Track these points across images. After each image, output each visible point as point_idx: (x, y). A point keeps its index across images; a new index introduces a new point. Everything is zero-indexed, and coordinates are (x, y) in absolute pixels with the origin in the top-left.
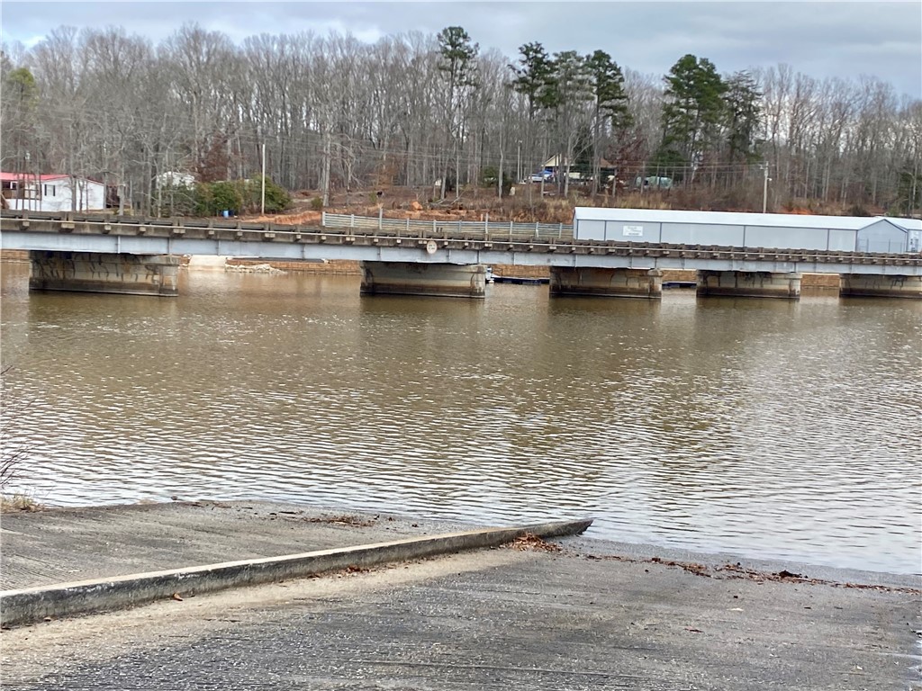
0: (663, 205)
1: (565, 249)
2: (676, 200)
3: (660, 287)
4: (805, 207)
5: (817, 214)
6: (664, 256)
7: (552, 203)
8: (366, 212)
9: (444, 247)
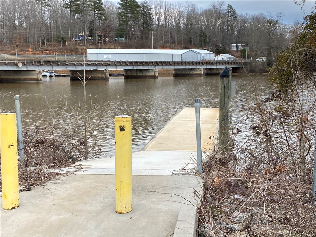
0: (119, 47)
1: (72, 63)
2: (124, 46)
3: (108, 75)
4: (168, 47)
5: (173, 49)
6: (109, 65)
7: (80, 48)
8: (11, 53)
9: (25, 64)
